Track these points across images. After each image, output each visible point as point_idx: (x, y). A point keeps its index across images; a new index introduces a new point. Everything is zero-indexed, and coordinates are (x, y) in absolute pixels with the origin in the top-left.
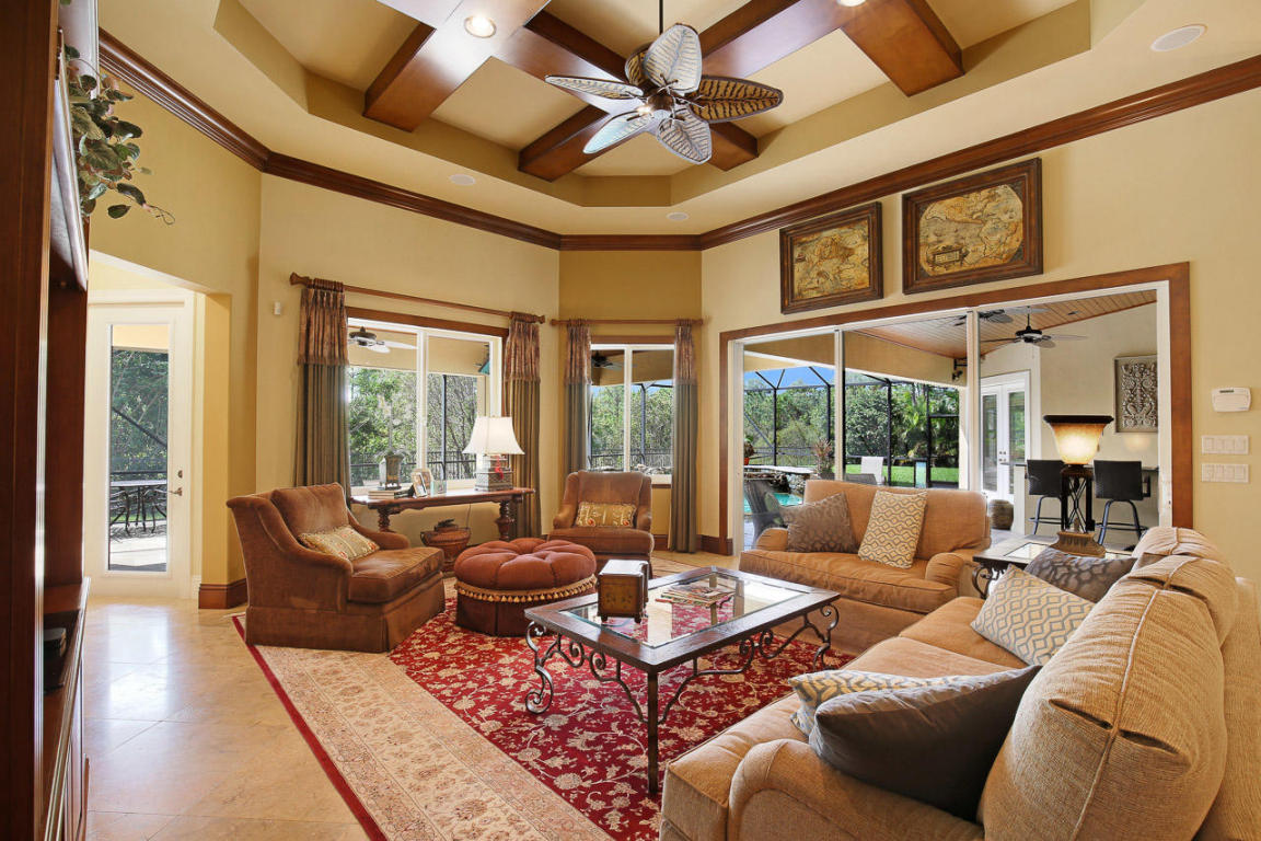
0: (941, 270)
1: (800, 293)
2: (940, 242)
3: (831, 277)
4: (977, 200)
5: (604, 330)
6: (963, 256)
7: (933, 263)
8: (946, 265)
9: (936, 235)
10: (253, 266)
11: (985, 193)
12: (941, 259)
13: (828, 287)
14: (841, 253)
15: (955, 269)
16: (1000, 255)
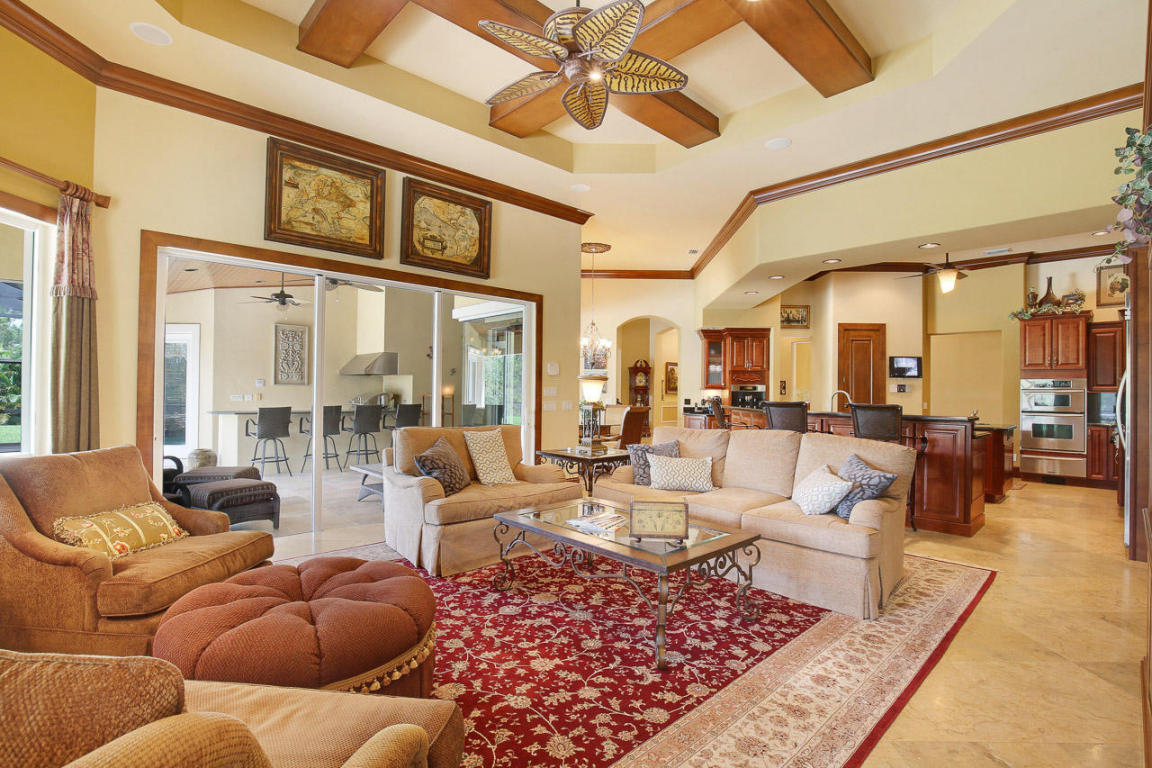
0: (428, 253)
1: (289, 222)
2: (429, 230)
3: (330, 220)
4: (454, 210)
6: (444, 248)
7: (422, 244)
8: (433, 250)
9: (426, 223)
11: (459, 207)
12: (429, 244)
13: (325, 229)
14: (341, 199)
15: (438, 255)
16: (465, 257)
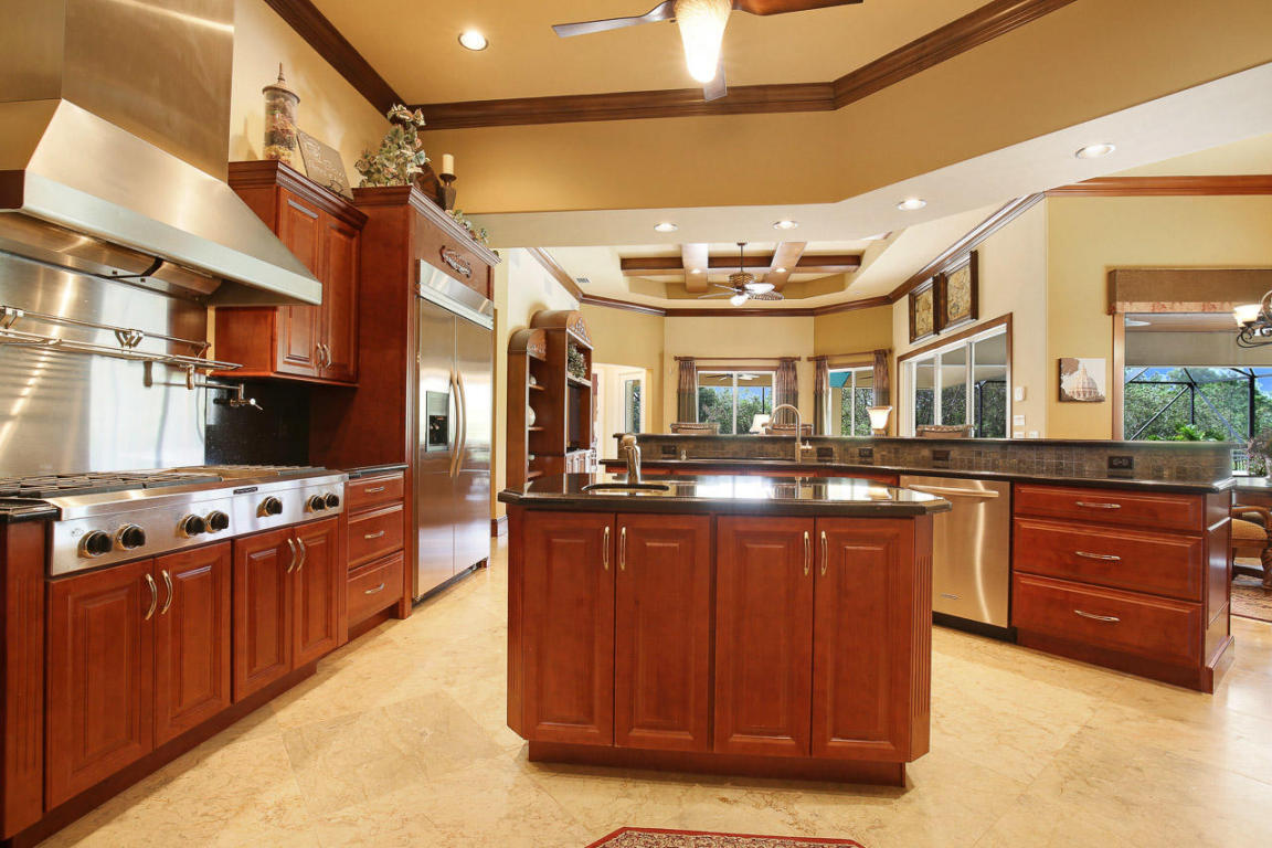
0: (953, 318)
1: (917, 332)
2: (953, 300)
3: (925, 322)
4: (961, 275)
5: (836, 362)
6: (958, 309)
7: (951, 313)
8: (955, 314)
9: (952, 295)
10: (662, 356)
11: (963, 270)
12: (953, 310)
13: (925, 328)
14: (928, 307)
15: (956, 317)
16: (967, 309)
